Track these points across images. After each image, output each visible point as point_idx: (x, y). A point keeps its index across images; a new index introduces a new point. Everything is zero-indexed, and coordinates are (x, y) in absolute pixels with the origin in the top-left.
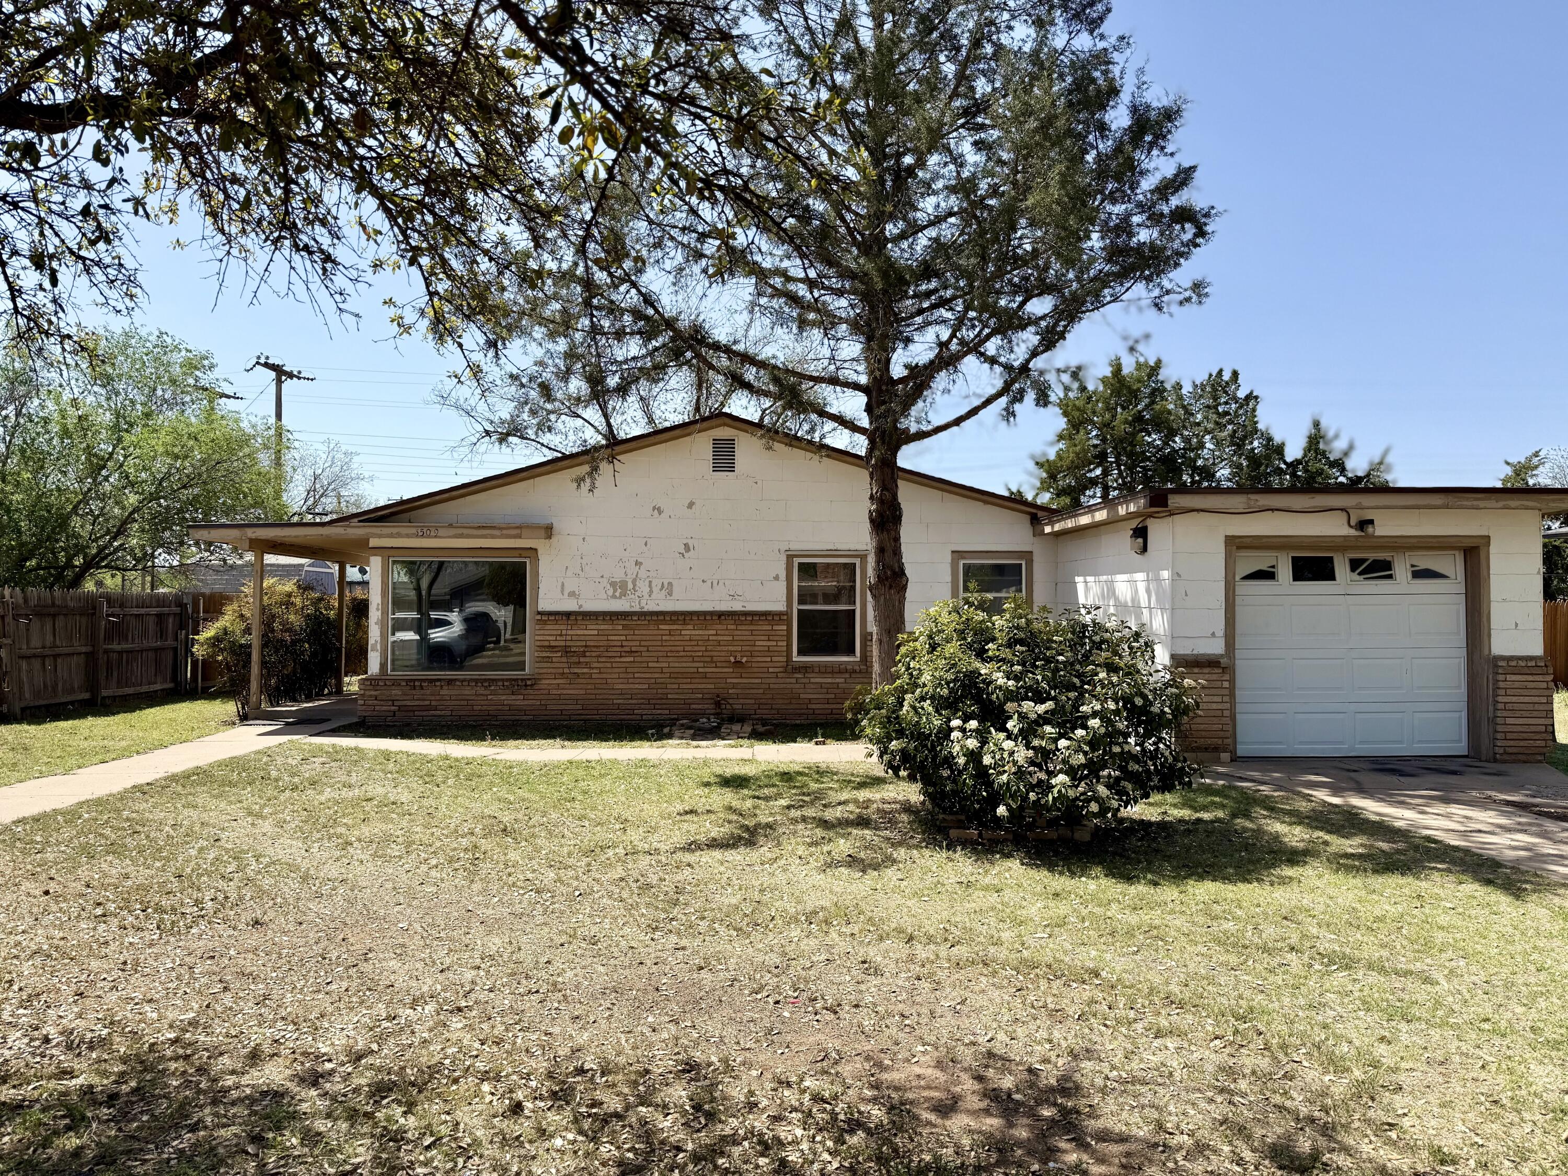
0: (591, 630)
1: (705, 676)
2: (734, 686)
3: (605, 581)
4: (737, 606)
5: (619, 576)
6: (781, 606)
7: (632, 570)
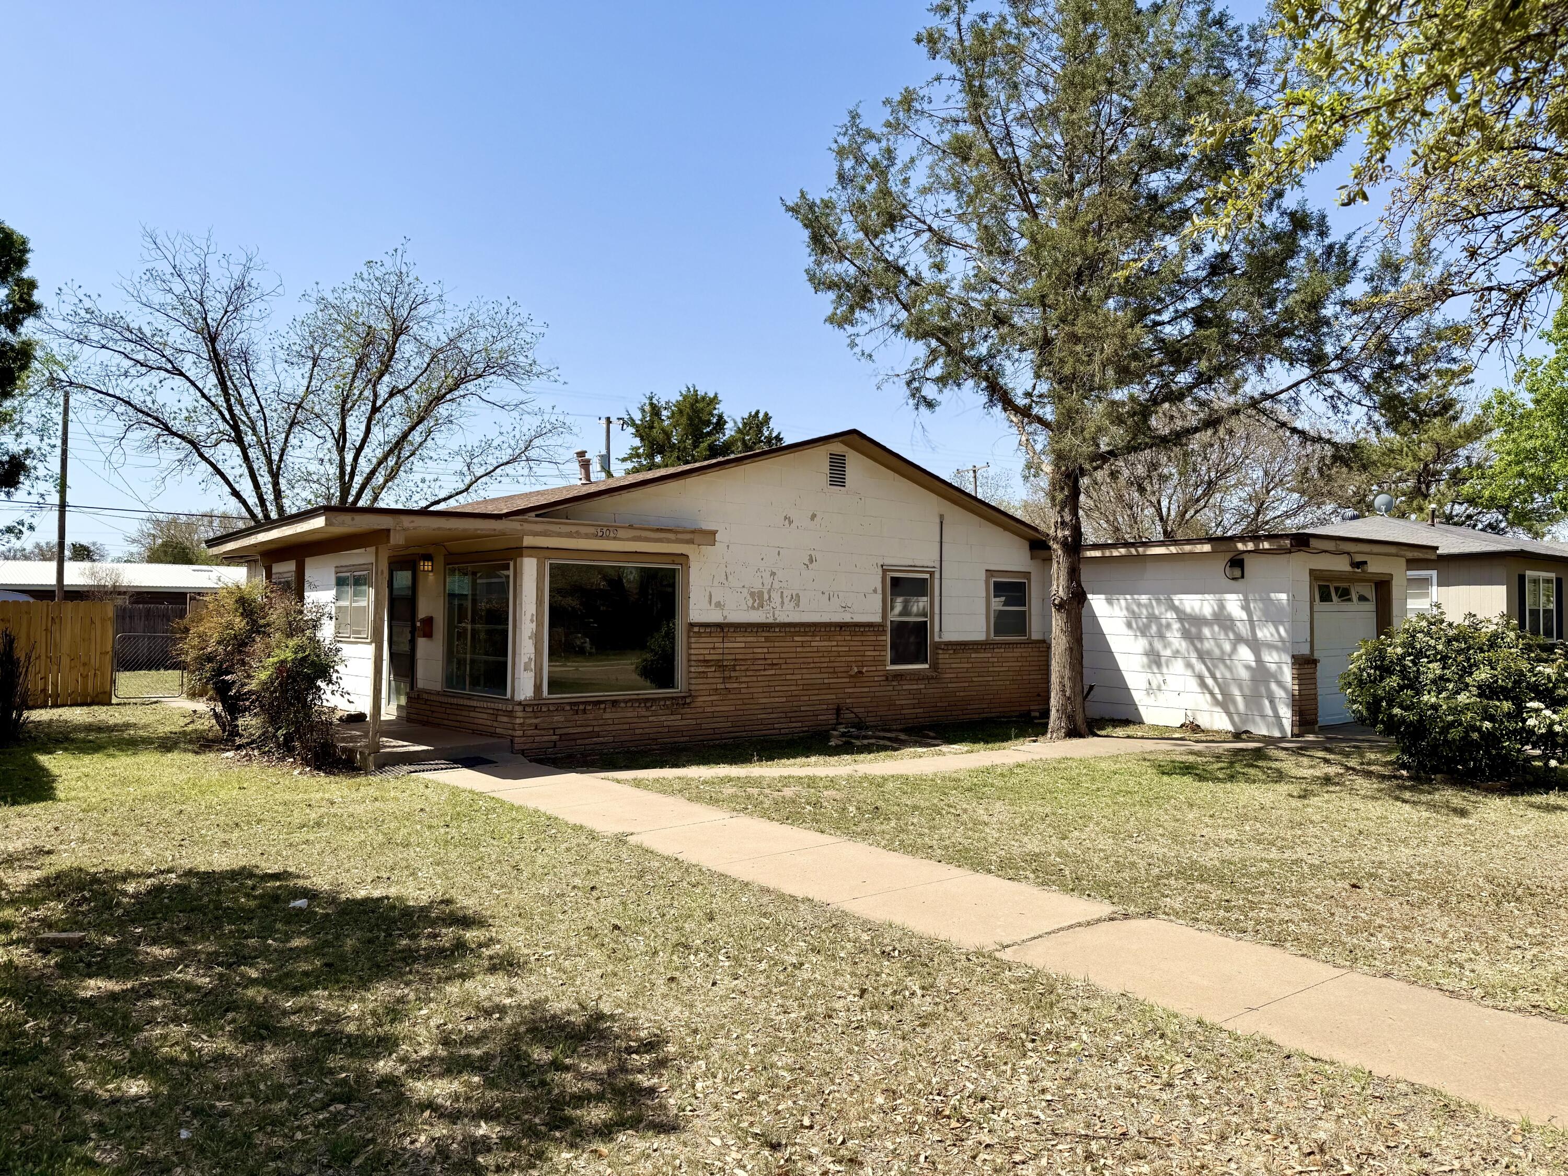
0: (737, 643)
1: (829, 687)
2: (850, 695)
3: (745, 591)
4: (847, 618)
5: (757, 586)
6: (877, 619)
7: (768, 580)
